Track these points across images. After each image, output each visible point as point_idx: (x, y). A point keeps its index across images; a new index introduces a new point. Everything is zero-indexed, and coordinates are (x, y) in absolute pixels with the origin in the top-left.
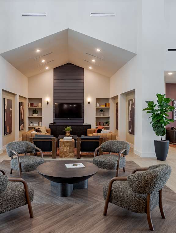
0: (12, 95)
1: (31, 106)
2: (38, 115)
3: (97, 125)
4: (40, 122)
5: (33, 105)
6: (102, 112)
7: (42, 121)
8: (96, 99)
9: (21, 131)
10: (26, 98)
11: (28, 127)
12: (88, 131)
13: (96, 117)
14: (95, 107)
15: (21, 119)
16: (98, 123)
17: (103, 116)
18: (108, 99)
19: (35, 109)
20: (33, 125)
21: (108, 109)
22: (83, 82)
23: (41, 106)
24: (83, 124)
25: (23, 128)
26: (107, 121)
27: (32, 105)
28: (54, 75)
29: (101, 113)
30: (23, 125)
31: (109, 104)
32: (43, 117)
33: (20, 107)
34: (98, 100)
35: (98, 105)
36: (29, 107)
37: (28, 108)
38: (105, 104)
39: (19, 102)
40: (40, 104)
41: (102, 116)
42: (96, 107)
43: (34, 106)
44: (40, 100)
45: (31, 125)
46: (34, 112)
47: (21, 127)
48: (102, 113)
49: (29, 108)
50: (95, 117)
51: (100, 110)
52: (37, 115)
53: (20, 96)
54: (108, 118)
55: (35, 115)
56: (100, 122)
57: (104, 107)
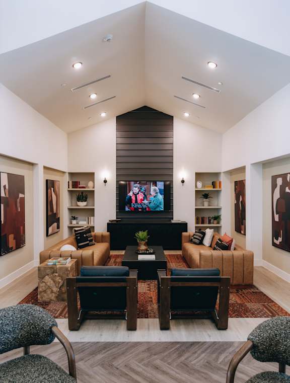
0: (27, 166)
1: (73, 187)
2: (87, 204)
3: (197, 223)
4: (92, 218)
5: (77, 185)
6: (206, 198)
7: (94, 216)
8: (197, 174)
9: (49, 237)
10: (64, 172)
11: (68, 227)
12: (183, 238)
13: (197, 207)
14: (194, 189)
15: (50, 213)
16: (200, 220)
17: (209, 206)
18: (217, 175)
19: (82, 193)
20: (77, 223)
21: (218, 192)
22: (172, 142)
23: (94, 188)
24: (173, 222)
25: (58, 230)
26: (216, 215)
27: (75, 184)
28: (118, 130)
29: (205, 200)
30: (55, 224)
31: (220, 183)
32: (96, 208)
33: (49, 190)
34: (199, 176)
35: (200, 185)
36: (71, 189)
37: (68, 191)
38: (213, 183)
39: (47, 181)
40: (90, 184)
41: (206, 206)
42: (197, 189)
43: (79, 188)
44: (91, 176)
45: (74, 222)
46: (79, 199)
47: (50, 229)
48: (207, 200)
49: (70, 192)
50: (195, 208)
51: (203, 195)
52: (85, 203)
53: (45, 167)
54: (218, 210)
55: (82, 205)
56: (203, 216)
57: (212, 189)
